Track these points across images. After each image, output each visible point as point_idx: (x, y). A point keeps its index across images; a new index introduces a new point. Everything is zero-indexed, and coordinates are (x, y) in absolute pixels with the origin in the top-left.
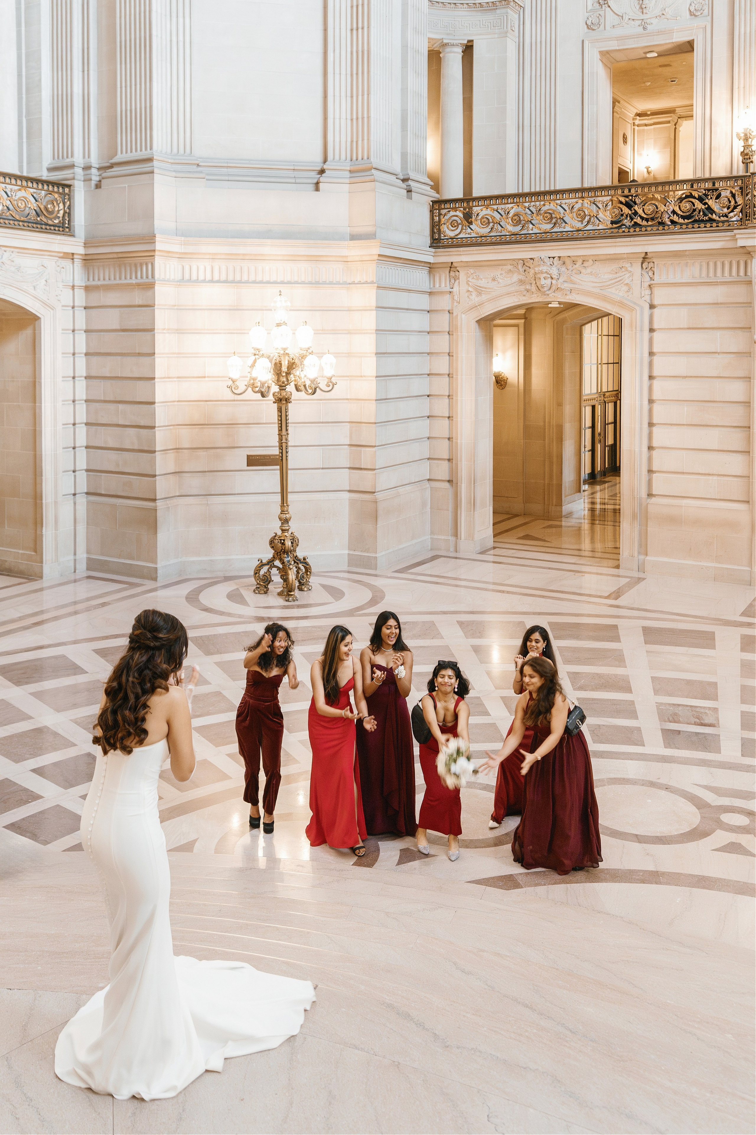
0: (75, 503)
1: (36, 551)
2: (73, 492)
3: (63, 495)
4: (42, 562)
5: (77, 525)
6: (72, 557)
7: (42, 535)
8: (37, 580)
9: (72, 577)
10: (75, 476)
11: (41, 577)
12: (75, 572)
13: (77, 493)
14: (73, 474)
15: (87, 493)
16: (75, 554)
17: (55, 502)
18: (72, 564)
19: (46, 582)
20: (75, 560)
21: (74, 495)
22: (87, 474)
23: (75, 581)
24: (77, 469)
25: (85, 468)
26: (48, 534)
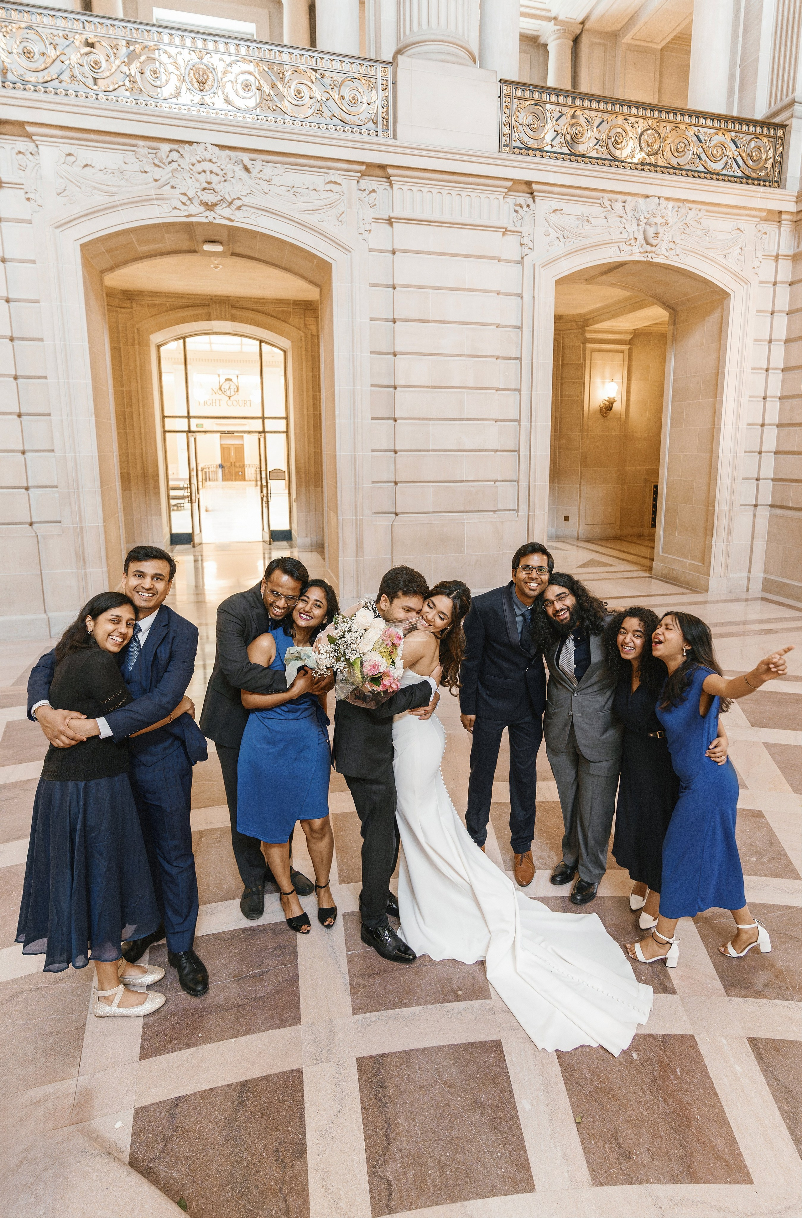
0: (754, 516)
1: (703, 563)
2: (754, 503)
3: (741, 505)
4: (709, 575)
5: (755, 540)
6: (746, 574)
7: (711, 545)
8: (701, 593)
9: (744, 596)
10: (758, 485)
11: (707, 591)
12: (747, 591)
13: (759, 503)
14: (756, 482)
15: (771, 506)
16: (749, 572)
17: (730, 511)
18: (745, 582)
19: (710, 596)
20: (749, 578)
21: (755, 506)
22: (773, 484)
23: (747, 600)
24: (761, 477)
25: (772, 477)
26: (718, 545)
